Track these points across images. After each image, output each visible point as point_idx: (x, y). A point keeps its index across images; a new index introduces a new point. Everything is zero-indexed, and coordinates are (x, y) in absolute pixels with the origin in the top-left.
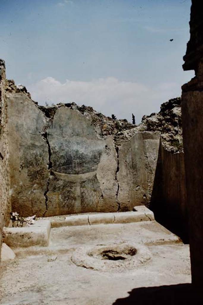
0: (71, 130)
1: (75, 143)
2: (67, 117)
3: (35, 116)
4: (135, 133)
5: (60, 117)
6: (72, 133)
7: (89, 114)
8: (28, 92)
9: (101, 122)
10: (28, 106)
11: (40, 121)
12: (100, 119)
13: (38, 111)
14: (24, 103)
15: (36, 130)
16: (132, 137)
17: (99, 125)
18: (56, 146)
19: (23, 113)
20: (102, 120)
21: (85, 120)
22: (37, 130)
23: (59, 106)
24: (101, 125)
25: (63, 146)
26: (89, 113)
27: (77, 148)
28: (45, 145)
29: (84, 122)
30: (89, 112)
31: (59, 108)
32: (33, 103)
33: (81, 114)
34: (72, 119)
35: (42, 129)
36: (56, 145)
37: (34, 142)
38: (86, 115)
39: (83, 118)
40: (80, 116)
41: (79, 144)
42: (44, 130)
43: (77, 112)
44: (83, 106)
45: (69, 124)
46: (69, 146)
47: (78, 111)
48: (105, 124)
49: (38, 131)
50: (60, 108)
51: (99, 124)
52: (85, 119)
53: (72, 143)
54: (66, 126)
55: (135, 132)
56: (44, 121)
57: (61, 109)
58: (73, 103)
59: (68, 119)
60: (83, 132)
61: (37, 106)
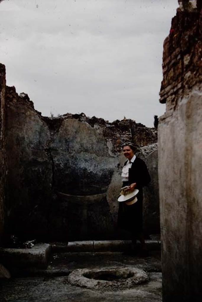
0: (78, 145)
1: (83, 160)
2: (75, 131)
3: (37, 128)
4: (153, 150)
5: (66, 130)
6: (80, 149)
7: (99, 127)
8: (30, 100)
9: (113, 137)
10: (30, 116)
11: (43, 134)
12: (112, 133)
13: (41, 123)
14: (26, 113)
15: (39, 144)
16: (149, 155)
17: (111, 141)
18: (60, 163)
19: (24, 125)
20: (114, 134)
21: (95, 134)
22: (40, 144)
23: (66, 117)
24: (113, 140)
25: (69, 163)
26: (100, 126)
27: (84, 166)
28: (48, 161)
29: (94, 136)
30: (101, 125)
31: (65, 119)
32: (36, 113)
33: (91, 127)
34: (80, 132)
35: (45, 144)
36: (61, 162)
37: (37, 158)
38: (96, 128)
39: (92, 132)
40: (89, 130)
41: (88, 161)
42: (47, 144)
43: (86, 124)
44: (94, 117)
45: (76, 138)
46: (76, 163)
47: (87, 123)
48: (118, 139)
49: (41, 145)
50: (67, 119)
51: (111, 139)
52: (95, 132)
53: (79, 160)
54: (72, 141)
56: (48, 134)
57: (67, 120)
58: (82, 113)
59: (76, 132)
60: (93, 148)
61: (41, 117)
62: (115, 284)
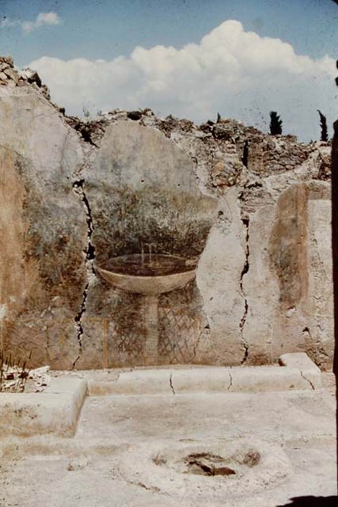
0: (139, 173)
1: (148, 204)
2: (132, 144)
3: (58, 140)
4: (290, 184)
5: (115, 143)
6: (142, 181)
7: (182, 137)
8: (42, 84)
9: (210, 157)
10: (43, 116)
11: (68, 153)
12: (207, 148)
13: (65, 128)
14: (33, 109)
15: (60, 173)
16: (282, 193)
17: (204, 164)
18: (104, 211)
19: (31, 135)
20: (211, 152)
21: (173, 152)
22: (63, 172)
23: (114, 117)
24: (210, 164)
25: (121, 210)
26: (182, 134)
27: (152, 216)
28: (79, 207)
29: (171, 156)
30: (184, 132)
31: (114, 122)
32: (54, 110)
33: (164, 136)
34: (143, 148)
35: (72, 173)
36: (105, 209)
37: (56, 201)
38: (175, 139)
39: (168, 147)
40: (161, 143)
41: (158, 207)
42: (77, 173)
43: (154, 132)
44: (170, 117)
45: (134, 159)
46: (134, 210)
47: (158, 130)
48: (218, 162)
49: (65, 175)
50: (116, 122)
51: (205, 162)
52: (173, 148)
53: (142, 204)
54: (128, 166)
55: (289, 182)
56: (79, 151)
57: (117, 124)
58: (146, 110)
59: (134, 148)
60: (168, 180)
61: (64, 118)
62: (222, 484)
